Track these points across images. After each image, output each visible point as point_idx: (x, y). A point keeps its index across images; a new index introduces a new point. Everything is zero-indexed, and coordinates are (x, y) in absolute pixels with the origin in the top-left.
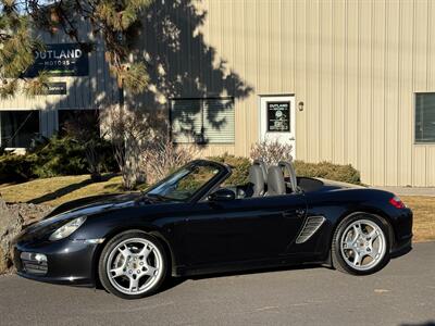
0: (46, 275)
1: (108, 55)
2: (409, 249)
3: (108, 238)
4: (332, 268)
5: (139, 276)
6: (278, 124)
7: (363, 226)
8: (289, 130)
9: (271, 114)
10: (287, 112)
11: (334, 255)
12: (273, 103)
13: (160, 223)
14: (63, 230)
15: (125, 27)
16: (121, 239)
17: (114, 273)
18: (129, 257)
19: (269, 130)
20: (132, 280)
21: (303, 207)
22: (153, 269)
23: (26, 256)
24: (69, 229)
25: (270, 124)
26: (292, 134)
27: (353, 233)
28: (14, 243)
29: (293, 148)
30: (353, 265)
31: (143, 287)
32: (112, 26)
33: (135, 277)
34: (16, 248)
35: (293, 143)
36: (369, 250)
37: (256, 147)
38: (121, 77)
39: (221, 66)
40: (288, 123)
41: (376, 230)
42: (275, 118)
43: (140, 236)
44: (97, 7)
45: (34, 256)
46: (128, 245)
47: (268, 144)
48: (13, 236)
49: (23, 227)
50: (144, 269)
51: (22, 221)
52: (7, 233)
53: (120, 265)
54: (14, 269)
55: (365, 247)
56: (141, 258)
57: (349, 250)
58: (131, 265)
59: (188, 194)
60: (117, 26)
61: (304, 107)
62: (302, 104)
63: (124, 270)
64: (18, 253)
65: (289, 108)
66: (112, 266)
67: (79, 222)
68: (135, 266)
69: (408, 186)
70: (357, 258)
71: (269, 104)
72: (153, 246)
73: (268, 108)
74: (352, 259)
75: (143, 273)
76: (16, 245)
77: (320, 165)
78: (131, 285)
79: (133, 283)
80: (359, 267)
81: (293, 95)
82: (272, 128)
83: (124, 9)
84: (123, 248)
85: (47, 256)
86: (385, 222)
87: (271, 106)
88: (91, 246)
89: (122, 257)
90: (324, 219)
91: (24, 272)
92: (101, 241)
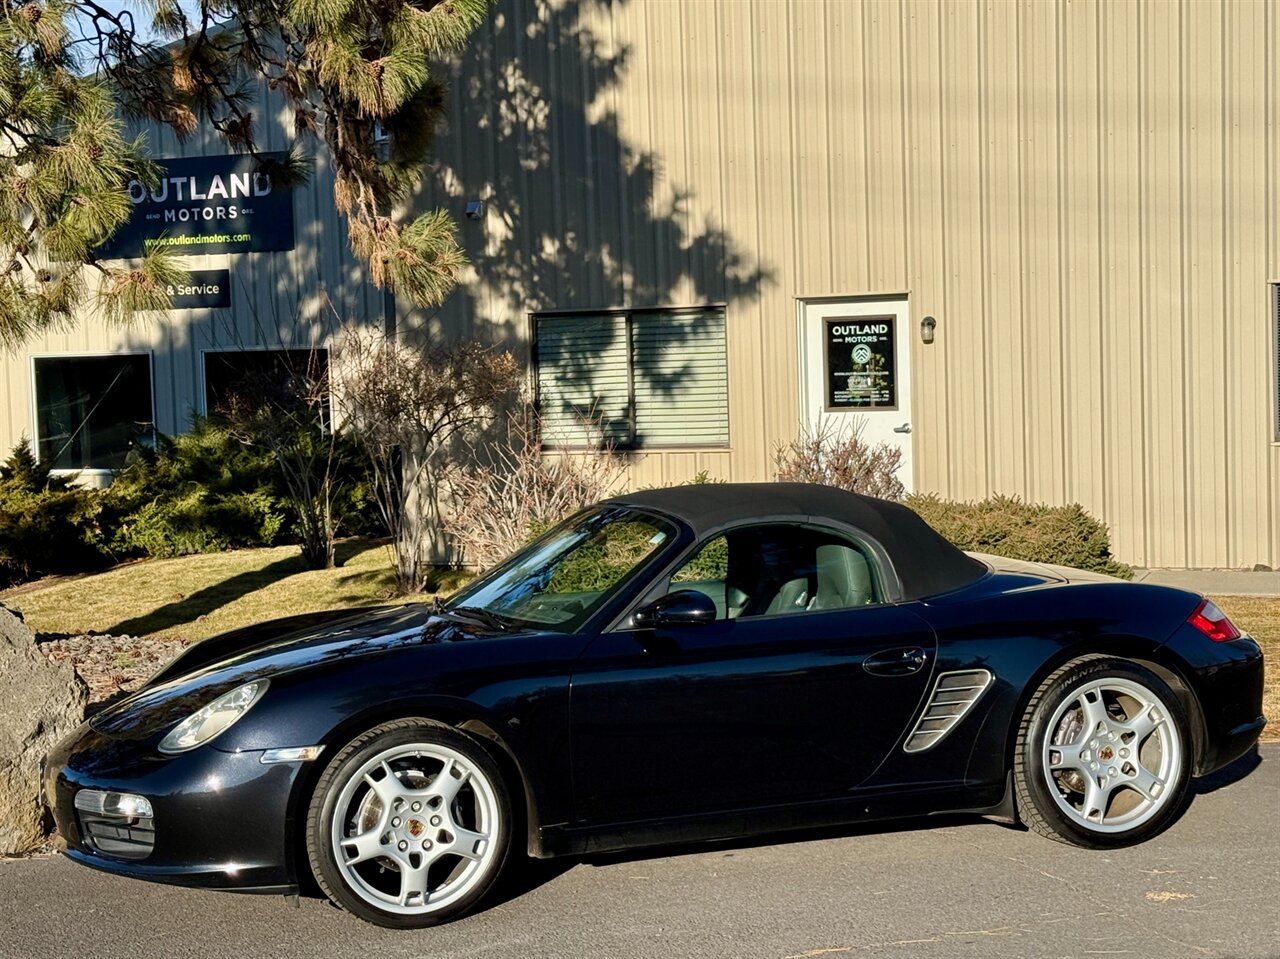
0: (150, 860)
1: (341, 191)
2: (1253, 761)
3: (333, 743)
4: (1019, 826)
5: (427, 859)
6: (859, 384)
7: (1110, 697)
8: (891, 403)
9: (838, 356)
10: (885, 349)
11: (1021, 786)
12: (844, 322)
13: (490, 697)
14: (199, 723)
15: (392, 106)
16: (373, 746)
17: (352, 851)
18: (399, 800)
19: (833, 404)
20: (407, 870)
21: (924, 641)
22: (471, 836)
23: (92, 800)
24: (216, 718)
25: (835, 384)
26: (903, 414)
27: (1080, 718)
28: (56, 762)
29: (907, 459)
30: (1081, 816)
31: (442, 890)
32: (355, 104)
33: (415, 860)
34: (61, 778)
35: (904, 443)
36: (1128, 770)
37: (792, 456)
38: (379, 255)
39: (675, 210)
40: (890, 381)
41: (1149, 710)
42: (849, 365)
43: (428, 736)
44: (311, 48)
45: (113, 801)
46: (395, 765)
47: (828, 446)
48: (55, 739)
49: (89, 711)
50: (444, 837)
51: (86, 692)
52: (40, 730)
53: (370, 825)
54: (59, 839)
55: (1118, 762)
56: (435, 802)
57: (1067, 771)
58: (403, 825)
59: (575, 608)
60: (368, 102)
61: (938, 332)
62: (930, 323)
63: (384, 840)
64: (67, 790)
65: (891, 334)
66: (348, 828)
67: (248, 695)
68: (415, 828)
69: (1258, 568)
70: (1094, 797)
71: (830, 324)
72: (468, 767)
73: (831, 336)
74: (1077, 798)
75: (440, 849)
76: (64, 769)
77: (987, 508)
78: (407, 886)
79: (411, 879)
80: (1099, 825)
81: (903, 297)
82: (840, 396)
83: (387, 52)
84: (378, 774)
85: (152, 799)
86: (1176, 684)
87: (838, 330)
88: (283, 769)
89: (377, 801)
90: (989, 678)
91: (87, 850)
92: (314, 753)
